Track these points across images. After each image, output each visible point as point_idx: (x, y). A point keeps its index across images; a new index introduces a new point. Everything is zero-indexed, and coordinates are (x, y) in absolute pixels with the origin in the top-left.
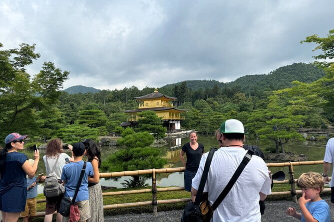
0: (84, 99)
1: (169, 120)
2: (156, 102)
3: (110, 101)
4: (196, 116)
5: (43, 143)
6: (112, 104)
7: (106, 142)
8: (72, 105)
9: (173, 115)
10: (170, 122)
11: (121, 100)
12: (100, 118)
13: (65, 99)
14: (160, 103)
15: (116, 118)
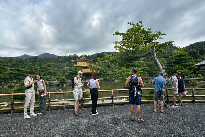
0: (48, 61)
1: (90, 73)
2: (83, 63)
3: (62, 62)
4: (106, 71)
5: (17, 84)
6: (62, 64)
7: (51, 84)
8: (40, 64)
9: (92, 70)
10: (90, 74)
11: (68, 62)
12: (48, 71)
13: (37, 60)
14: (85, 64)
15: (63, 71)
